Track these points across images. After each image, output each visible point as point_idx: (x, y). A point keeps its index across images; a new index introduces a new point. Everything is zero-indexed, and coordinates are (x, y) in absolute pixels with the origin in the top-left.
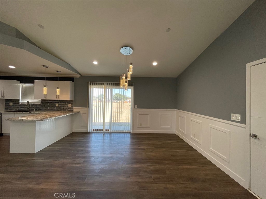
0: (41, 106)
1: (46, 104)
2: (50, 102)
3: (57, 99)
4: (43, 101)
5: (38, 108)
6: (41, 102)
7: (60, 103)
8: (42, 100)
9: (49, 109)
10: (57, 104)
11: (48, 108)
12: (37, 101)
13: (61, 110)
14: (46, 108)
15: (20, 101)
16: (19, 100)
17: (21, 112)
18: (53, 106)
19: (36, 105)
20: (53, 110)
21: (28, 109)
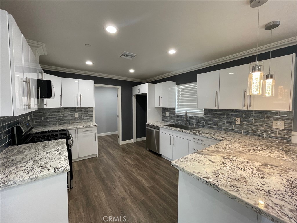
0: (204, 120)
1: (213, 117)
2: (221, 114)
3: (245, 109)
4: (207, 112)
5: (200, 123)
6: (205, 114)
7: (246, 116)
8: (205, 110)
9: (218, 128)
10: (237, 119)
11: (216, 125)
12: (198, 111)
13: (247, 133)
14: (213, 124)
15: (176, 111)
16: (174, 109)
17: (181, 130)
18: (227, 123)
19: (196, 118)
20: (227, 130)
21: (185, 123)
